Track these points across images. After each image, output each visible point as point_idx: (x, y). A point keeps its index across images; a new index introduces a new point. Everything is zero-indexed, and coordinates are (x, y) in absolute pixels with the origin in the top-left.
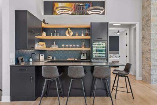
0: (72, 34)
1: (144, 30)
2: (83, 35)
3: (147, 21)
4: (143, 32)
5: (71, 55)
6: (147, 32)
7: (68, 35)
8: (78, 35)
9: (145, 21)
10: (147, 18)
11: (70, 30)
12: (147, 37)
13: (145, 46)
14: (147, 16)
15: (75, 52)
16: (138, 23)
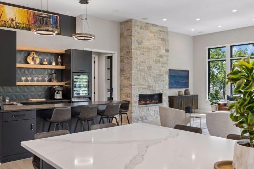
0: (38, 61)
1: (123, 62)
2: (54, 64)
3: (127, 52)
4: (122, 64)
5: (34, 93)
6: (127, 65)
7: (32, 63)
8: (46, 63)
9: (125, 52)
10: (128, 50)
11: (35, 56)
12: (126, 70)
13: (125, 81)
14: (128, 47)
15: (40, 89)
16: (116, 52)
